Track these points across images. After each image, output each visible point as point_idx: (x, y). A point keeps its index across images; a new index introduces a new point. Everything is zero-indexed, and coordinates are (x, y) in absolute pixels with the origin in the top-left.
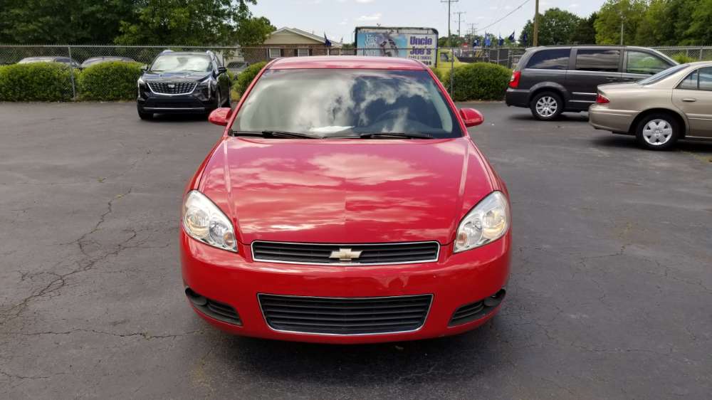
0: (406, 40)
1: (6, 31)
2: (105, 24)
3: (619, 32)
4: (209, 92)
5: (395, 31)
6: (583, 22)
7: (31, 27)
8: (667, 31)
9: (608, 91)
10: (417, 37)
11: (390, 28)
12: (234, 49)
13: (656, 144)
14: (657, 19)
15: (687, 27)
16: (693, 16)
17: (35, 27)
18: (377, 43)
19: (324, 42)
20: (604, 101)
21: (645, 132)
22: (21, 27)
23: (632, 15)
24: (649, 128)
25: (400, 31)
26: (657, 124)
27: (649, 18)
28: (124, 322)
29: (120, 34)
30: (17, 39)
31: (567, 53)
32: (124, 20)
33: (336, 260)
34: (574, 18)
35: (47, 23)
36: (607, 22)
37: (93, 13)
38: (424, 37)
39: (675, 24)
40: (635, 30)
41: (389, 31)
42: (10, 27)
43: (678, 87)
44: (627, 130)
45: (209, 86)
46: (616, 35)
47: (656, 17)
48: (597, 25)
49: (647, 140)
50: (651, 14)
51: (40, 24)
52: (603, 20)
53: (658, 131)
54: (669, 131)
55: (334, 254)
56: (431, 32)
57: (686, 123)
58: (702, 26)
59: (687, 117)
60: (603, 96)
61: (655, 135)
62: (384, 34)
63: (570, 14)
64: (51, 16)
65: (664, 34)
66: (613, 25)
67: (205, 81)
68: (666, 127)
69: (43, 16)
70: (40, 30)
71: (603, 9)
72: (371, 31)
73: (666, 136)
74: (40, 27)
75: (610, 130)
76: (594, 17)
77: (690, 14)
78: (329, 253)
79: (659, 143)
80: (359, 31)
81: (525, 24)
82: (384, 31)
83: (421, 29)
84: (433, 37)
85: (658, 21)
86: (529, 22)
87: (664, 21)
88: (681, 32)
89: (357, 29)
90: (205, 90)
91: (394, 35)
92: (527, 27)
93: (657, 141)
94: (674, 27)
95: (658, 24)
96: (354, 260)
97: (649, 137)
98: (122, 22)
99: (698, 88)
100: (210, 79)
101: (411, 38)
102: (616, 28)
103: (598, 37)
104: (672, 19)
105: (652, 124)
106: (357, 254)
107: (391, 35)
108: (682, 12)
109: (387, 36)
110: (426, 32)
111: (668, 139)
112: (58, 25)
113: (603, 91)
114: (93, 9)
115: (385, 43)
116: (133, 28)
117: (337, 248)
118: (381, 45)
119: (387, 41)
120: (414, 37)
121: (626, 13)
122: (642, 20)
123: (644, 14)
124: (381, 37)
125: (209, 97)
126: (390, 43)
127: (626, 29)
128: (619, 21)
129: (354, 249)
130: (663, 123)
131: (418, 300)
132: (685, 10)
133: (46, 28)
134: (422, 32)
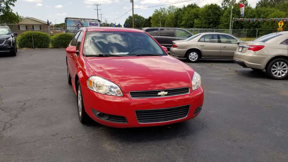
0: (88, 24)
3: (159, 24)
4: (12, 44)
5: (83, 20)
6: (146, 20)
8: (175, 23)
9: (177, 43)
10: (92, 23)
11: (80, 19)
13: (193, 60)
14: (172, 19)
15: (181, 22)
16: (183, 19)
18: (76, 24)
19: (47, 24)
20: (175, 46)
21: (190, 56)
23: (163, 18)
24: (191, 55)
25: (85, 20)
26: (193, 54)
27: (169, 19)
28: (57, 134)
31: (157, 30)
33: (160, 96)
34: (143, 18)
36: (155, 20)
38: (95, 23)
39: (177, 21)
40: (164, 23)
41: (80, 20)
43: (199, 41)
44: (184, 56)
45: (11, 41)
46: (159, 25)
47: (171, 19)
48: (151, 21)
49: (190, 59)
50: (169, 17)
52: (153, 19)
53: (193, 56)
54: (197, 56)
55: (159, 94)
56: (97, 21)
57: (202, 53)
58: (186, 22)
59: (202, 51)
60: (175, 44)
61: (193, 57)
62: (78, 21)
63: (142, 17)
65: (174, 25)
66: (157, 21)
67: (9, 39)
68: (196, 55)
71: (153, 15)
72: (73, 19)
73: (196, 58)
75: (177, 56)
76: (150, 18)
77: (182, 18)
78: (157, 93)
79: (194, 60)
80: (67, 20)
81: (125, 20)
82: (78, 20)
83: (94, 19)
84: (99, 23)
85: (171, 20)
86: (127, 19)
87: (173, 20)
88: (179, 24)
89: (66, 19)
90: (9, 43)
91: (82, 21)
92: (126, 21)
93: (193, 59)
94: (177, 22)
95: (171, 21)
96: (166, 95)
97: (191, 58)
99: (205, 42)
100: (11, 38)
101: (90, 23)
102: (158, 22)
103: (152, 25)
104: (176, 19)
105: (191, 54)
106: (166, 93)
107: (81, 21)
108: (179, 17)
109: (79, 22)
110: (95, 21)
111: (197, 58)
113: (175, 43)
115: (79, 24)
117: (160, 92)
118: (77, 25)
119: (80, 24)
120: (91, 23)
121: (161, 17)
122: (166, 20)
123: (167, 18)
124: (77, 22)
125: (12, 46)
126: (81, 25)
127: (161, 23)
128: (159, 20)
129: (165, 91)
130: (195, 53)
131: (184, 107)
132: (180, 17)
134: (94, 21)
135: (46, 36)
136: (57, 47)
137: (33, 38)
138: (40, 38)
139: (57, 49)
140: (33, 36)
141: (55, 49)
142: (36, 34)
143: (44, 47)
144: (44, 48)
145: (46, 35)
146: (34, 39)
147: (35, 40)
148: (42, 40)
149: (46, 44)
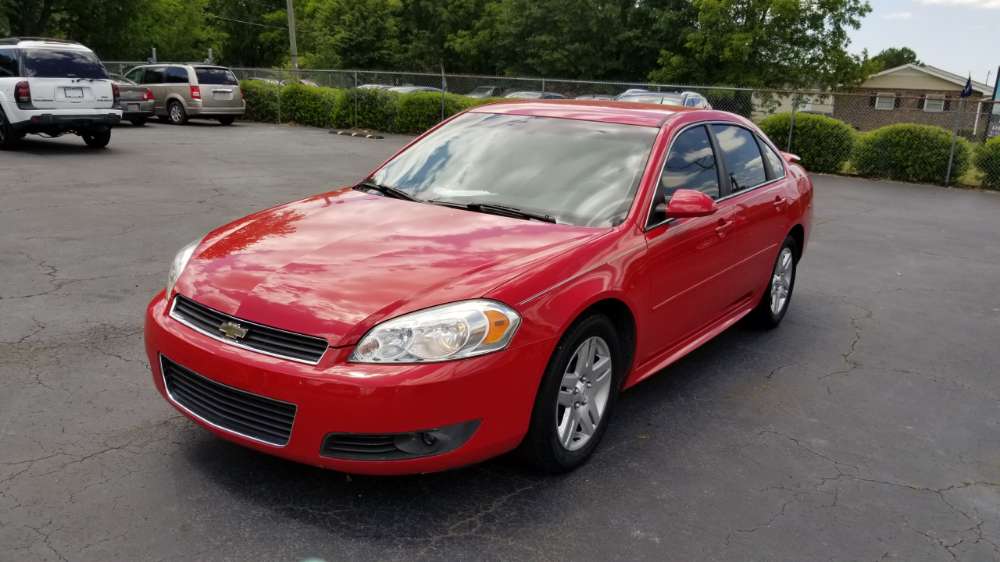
1: (530, 61)
2: (642, 53)
7: (556, 55)
12: (811, 95)
17: (559, 56)
22: (546, 56)
29: (659, 67)
30: (538, 69)
32: (667, 49)
35: (574, 52)
37: (629, 40)
42: (533, 56)
51: (566, 53)
64: (580, 42)
69: (572, 42)
70: (565, 60)
74: (566, 56)
98: (663, 52)
112: (586, 54)
114: (631, 34)
116: (675, 60)
133: (572, 58)
135: (835, 131)
136: (868, 174)
137: (790, 136)
138: (814, 136)
139: (866, 180)
140: (794, 127)
141: (861, 179)
142: (803, 123)
143: (820, 168)
144: (820, 172)
145: (837, 126)
146: (793, 139)
147: (796, 141)
148: (819, 143)
149: (831, 159)
